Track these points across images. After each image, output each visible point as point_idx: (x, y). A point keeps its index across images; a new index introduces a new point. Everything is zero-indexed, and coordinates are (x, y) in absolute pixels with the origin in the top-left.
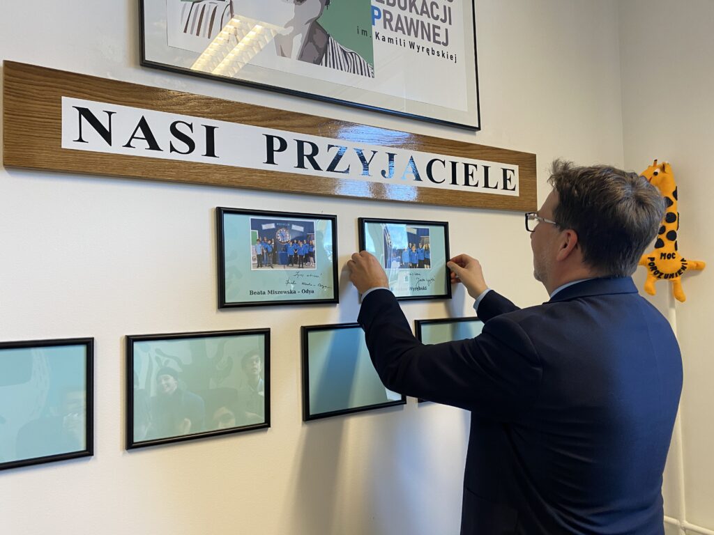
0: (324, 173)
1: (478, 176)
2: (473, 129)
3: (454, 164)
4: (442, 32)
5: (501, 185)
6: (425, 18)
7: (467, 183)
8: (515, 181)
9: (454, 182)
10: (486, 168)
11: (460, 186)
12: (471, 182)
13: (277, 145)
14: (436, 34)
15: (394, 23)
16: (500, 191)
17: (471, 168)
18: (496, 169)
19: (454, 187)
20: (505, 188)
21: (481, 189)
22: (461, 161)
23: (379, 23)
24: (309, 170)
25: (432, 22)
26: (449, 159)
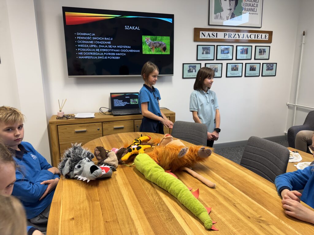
0: (232, 38)
1: (260, 37)
2: (260, 28)
3: (255, 35)
4: (255, 9)
5: (264, 38)
6: (252, 8)
7: (257, 38)
8: (267, 37)
9: (255, 38)
10: (262, 35)
11: (256, 39)
12: (258, 38)
13: (226, 34)
14: (254, 10)
15: (246, 10)
16: (264, 39)
17: (258, 35)
18: (264, 35)
19: (255, 39)
20: (265, 38)
21: (260, 39)
22: (256, 34)
23: (243, 10)
24: (230, 38)
25: (254, 8)
26: (254, 34)
